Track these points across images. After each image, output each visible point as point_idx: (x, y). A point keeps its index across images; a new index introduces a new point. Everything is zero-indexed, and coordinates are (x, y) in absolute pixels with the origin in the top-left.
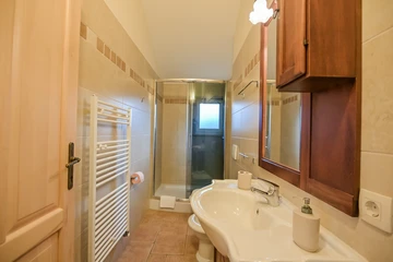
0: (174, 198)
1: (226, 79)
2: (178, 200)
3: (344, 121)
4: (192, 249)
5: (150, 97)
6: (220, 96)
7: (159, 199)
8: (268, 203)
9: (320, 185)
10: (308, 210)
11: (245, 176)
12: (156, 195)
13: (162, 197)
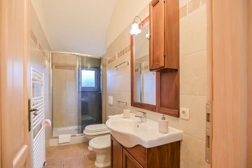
0: (70, 135)
1: (101, 56)
2: (72, 136)
3: (174, 85)
4: (91, 162)
5: (47, 63)
6: (98, 66)
7: (58, 138)
8: (142, 122)
9: (165, 109)
10: (164, 118)
11: (127, 111)
12: (54, 136)
13: (60, 136)
